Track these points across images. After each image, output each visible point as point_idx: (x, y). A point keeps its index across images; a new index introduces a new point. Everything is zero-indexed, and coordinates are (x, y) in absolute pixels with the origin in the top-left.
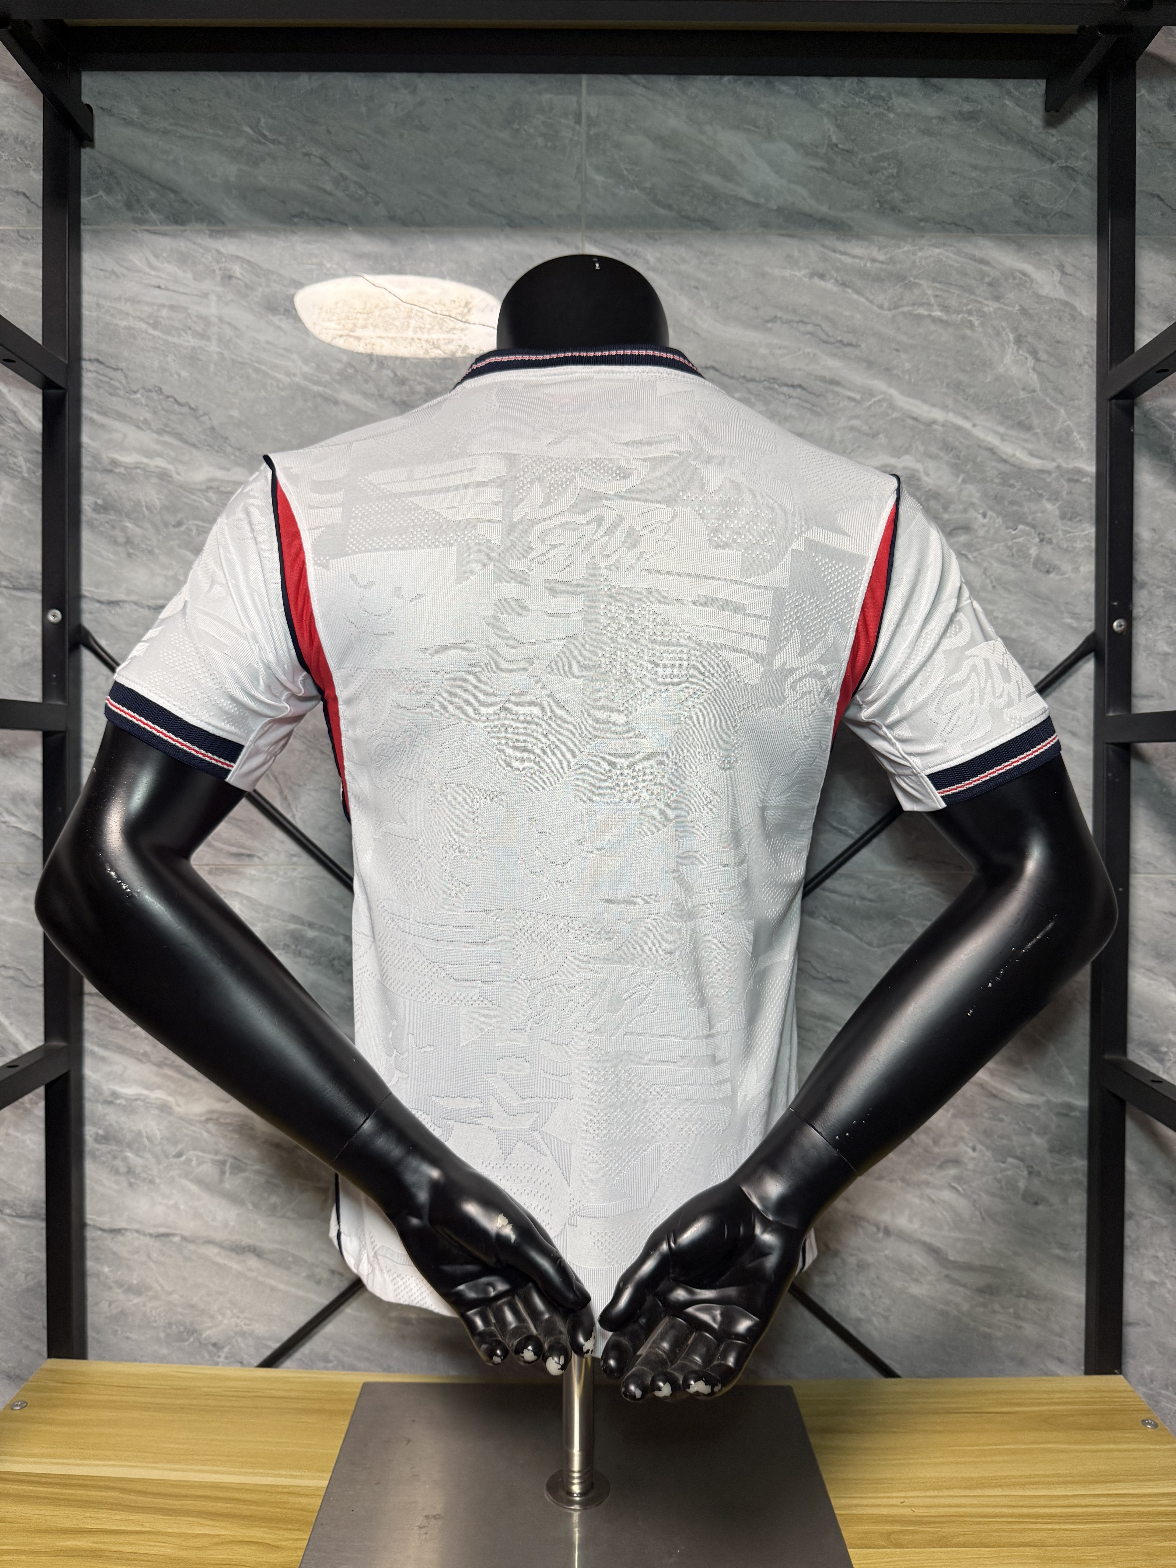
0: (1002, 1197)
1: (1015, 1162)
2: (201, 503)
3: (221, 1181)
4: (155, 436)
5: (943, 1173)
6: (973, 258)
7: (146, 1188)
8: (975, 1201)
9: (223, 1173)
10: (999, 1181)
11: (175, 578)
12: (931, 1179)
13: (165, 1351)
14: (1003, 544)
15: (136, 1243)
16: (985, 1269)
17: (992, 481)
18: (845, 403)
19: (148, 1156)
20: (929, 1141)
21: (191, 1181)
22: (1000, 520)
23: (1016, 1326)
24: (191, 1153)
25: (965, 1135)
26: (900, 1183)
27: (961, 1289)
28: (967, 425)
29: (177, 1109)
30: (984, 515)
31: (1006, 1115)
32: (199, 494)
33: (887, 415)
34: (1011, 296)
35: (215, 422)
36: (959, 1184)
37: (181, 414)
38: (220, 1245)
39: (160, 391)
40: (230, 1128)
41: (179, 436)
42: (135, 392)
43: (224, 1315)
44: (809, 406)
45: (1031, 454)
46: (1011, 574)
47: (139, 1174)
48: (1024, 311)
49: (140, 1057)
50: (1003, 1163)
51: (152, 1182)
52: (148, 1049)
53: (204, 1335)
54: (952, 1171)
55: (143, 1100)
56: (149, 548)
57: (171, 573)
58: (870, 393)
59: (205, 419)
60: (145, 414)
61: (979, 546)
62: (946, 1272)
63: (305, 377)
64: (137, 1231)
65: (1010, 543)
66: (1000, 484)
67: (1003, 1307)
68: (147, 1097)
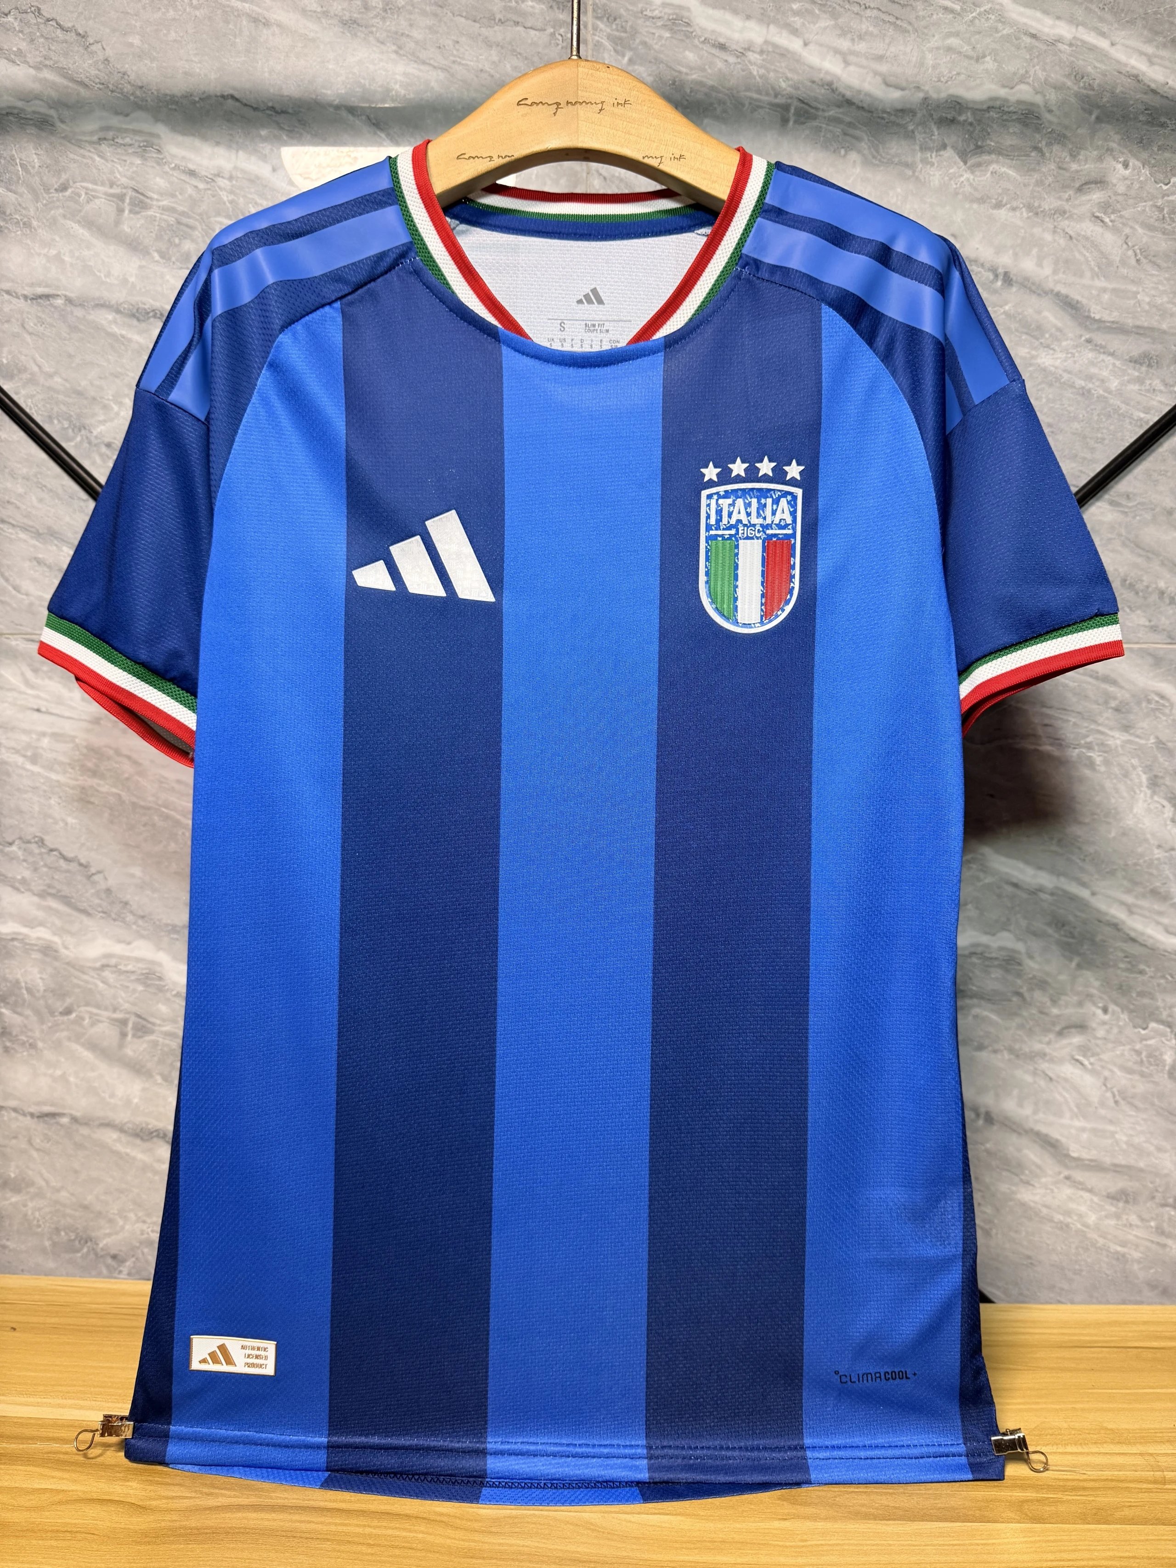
0: (1142, 1075)
1: (1161, 1027)
2: (91, 158)
3: (121, 1046)
5: (1065, 1042)
7: (25, 1054)
8: (1106, 1079)
9: (124, 1035)
10: (1138, 1053)
11: (58, 258)
12: (1047, 1050)
13: (51, 1264)
14: (1151, 203)
15: (14, 1125)
16: (1116, 1169)
17: (1136, 118)
18: (941, 15)
19: (28, 1012)
20: (1046, 1000)
21: (83, 1045)
22: (1146, 172)
23: (1158, 1244)
24: (82, 1009)
25: (1094, 991)
26: (1006, 1055)
27: (1087, 1195)
29: (63, 951)
30: (1126, 165)
31: (1149, 966)
32: (88, 147)
33: (997, 31)
35: (109, 52)
36: (1084, 1056)
37: (66, 42)
38: (121, 1129)
40: (133, 977)
43: (126, 1218)
44: (892, 19)
46: (1162, 245)
47: (17, 1036)
49: (17, 885)
50: (1144, 1029)
51: (33, 1046)
52: (27, 874)
53: (101, 1245)
54: (1077, 1039)
55: (22, 941)
56: (26, 219)
57: (53, 252)
61: (1119, 206)
62: (1066, 1173)
64: (15, 1110)
65: (1159, 204)
66: (1148, 123)
67: (1142, 1219)
68: (26, 936)
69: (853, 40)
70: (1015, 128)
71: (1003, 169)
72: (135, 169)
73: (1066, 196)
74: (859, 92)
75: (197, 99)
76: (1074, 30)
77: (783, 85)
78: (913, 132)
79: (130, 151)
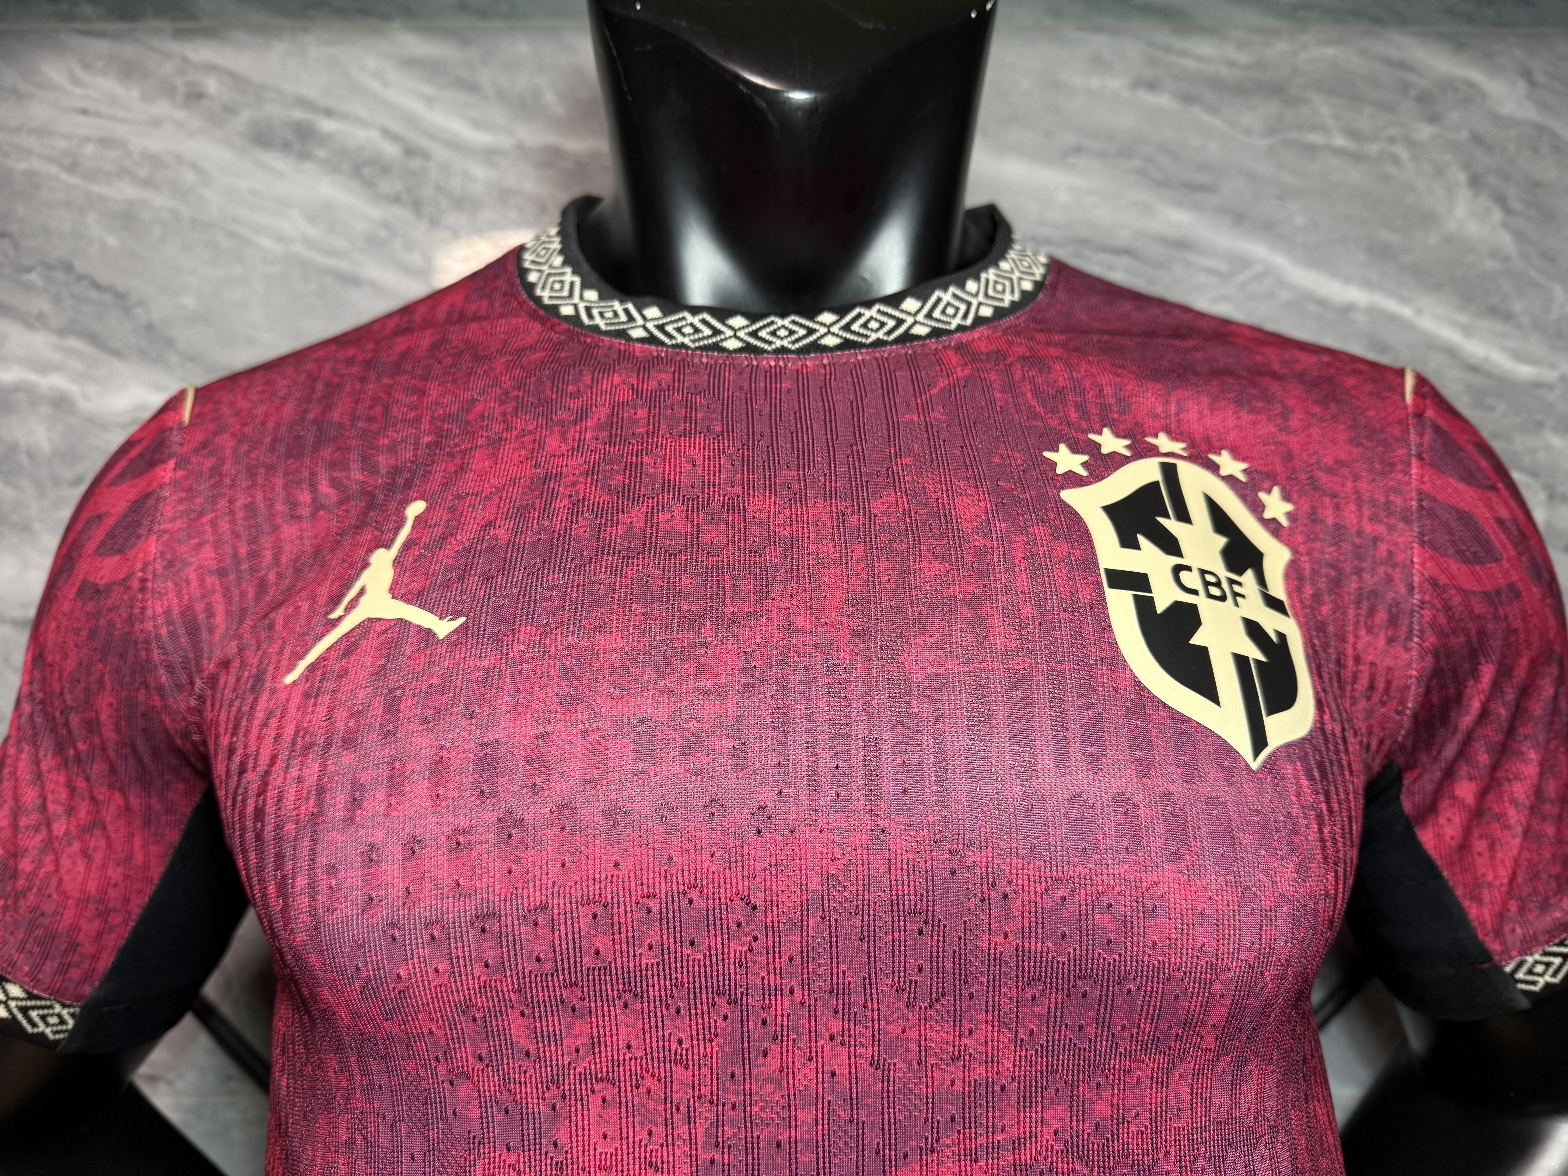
4: (53, 339)
6: (1388, 61)
28: (1407, 312)
34: (1454, 116)
39: (68, 267)
41: (93, 339)
42: (28, 270)
45: (1518, 356)
48: (1477, 139)
58: (1242, 262)
59: (139, 311)
60: (41, 304)
63: (309, 243)
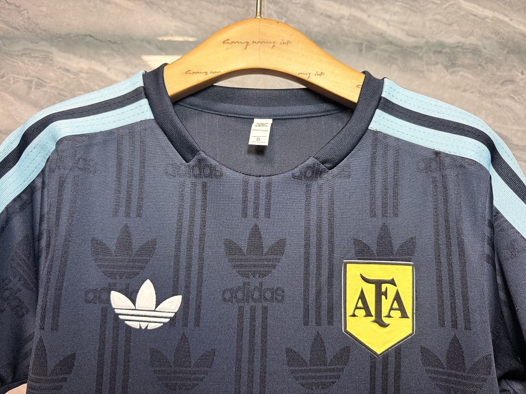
69: (391, 15)
70: (470, 55)
71: (466, 74)
72: (39, 68)
73: (496, 87)
74: (395, 38)
75: (72, 36)
76: (492, 13)
77: (359, 34)
78: (422, 57)
79: (37, 59)
